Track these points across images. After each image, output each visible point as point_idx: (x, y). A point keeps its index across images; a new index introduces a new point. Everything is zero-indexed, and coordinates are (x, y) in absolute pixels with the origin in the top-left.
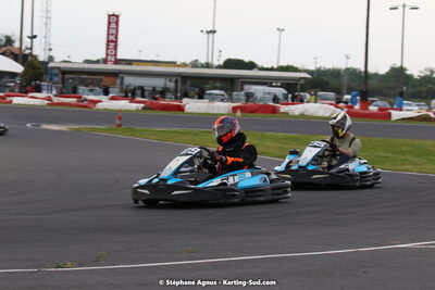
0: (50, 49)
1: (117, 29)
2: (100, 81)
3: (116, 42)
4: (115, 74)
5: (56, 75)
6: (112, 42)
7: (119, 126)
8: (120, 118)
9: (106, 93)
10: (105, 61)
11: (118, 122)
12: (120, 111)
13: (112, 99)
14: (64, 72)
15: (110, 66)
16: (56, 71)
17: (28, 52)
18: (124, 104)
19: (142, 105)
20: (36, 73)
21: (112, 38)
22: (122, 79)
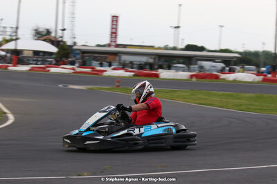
0: (74, 38)
1: (116, 25)
2: (106, 58)
3: (116, 33)
4: (115, 54)
5: (78, 54)
6: (114, 33)
7: (118, 86)
8: (118, 82)
9: (110, 66)
10: (109, 45)
11: (117, 84)
12: (118, 77)
13: (114, 69)
14: (84, 52)
15: (113, 49)
16: (78, 52)
17: (60, 39)
18: (121, 73)
19: (133, 73)
20: (65, 53)
21: (114, 31)
22: (120, 57)
